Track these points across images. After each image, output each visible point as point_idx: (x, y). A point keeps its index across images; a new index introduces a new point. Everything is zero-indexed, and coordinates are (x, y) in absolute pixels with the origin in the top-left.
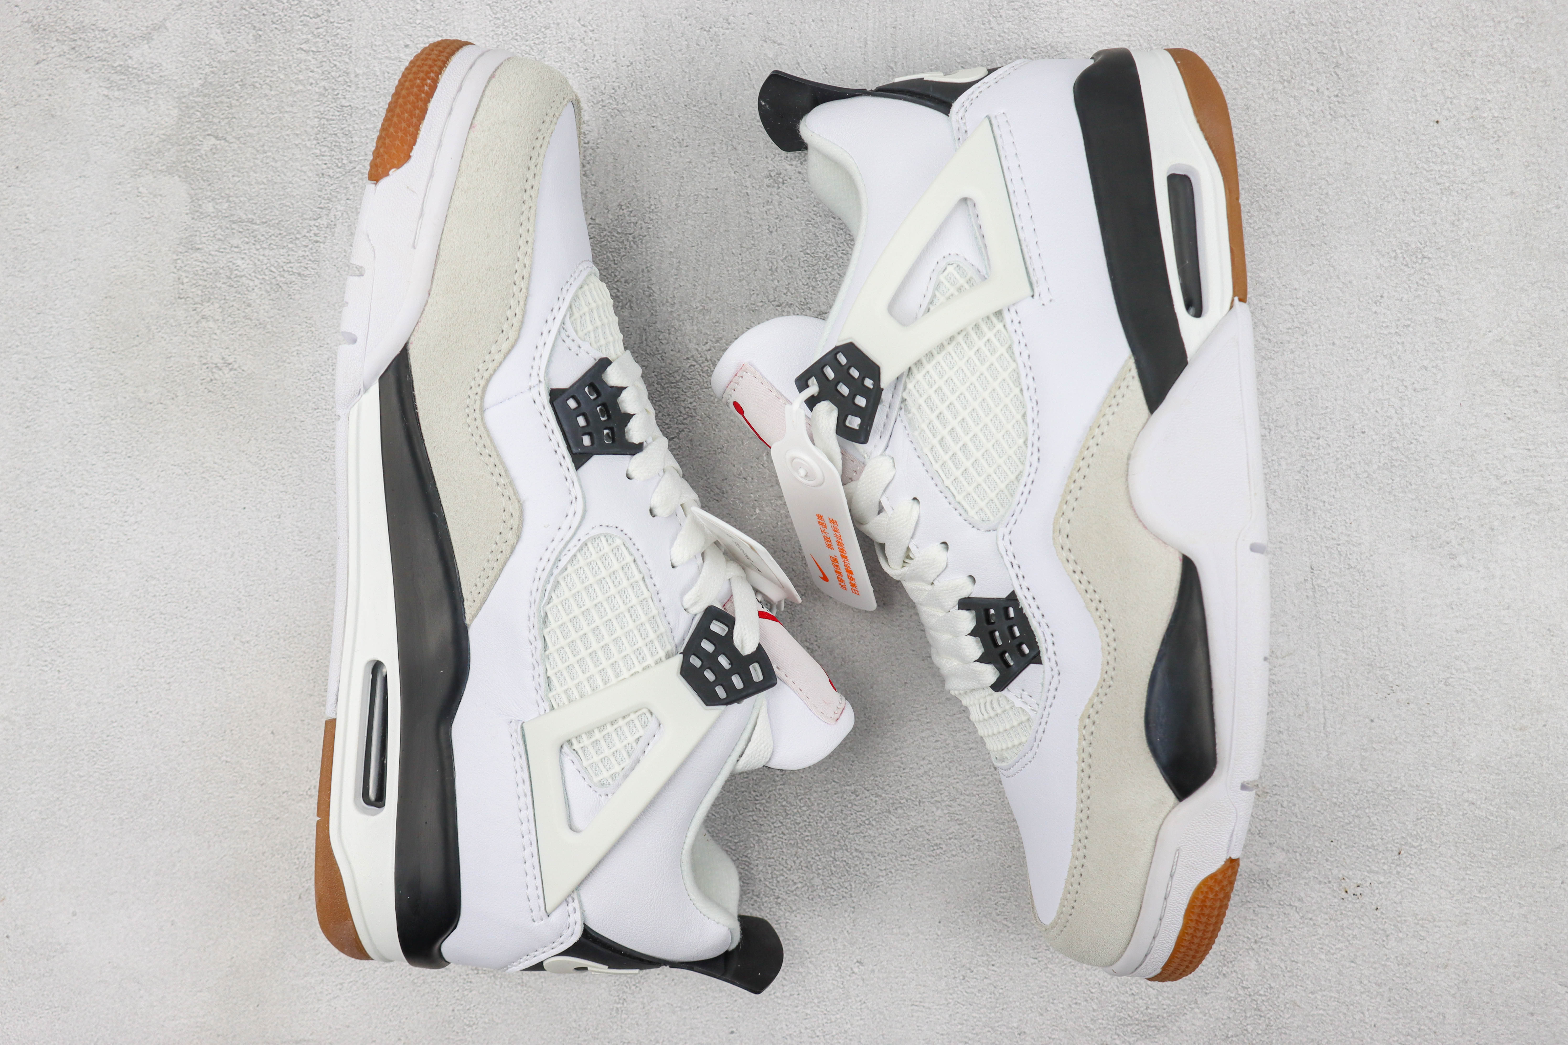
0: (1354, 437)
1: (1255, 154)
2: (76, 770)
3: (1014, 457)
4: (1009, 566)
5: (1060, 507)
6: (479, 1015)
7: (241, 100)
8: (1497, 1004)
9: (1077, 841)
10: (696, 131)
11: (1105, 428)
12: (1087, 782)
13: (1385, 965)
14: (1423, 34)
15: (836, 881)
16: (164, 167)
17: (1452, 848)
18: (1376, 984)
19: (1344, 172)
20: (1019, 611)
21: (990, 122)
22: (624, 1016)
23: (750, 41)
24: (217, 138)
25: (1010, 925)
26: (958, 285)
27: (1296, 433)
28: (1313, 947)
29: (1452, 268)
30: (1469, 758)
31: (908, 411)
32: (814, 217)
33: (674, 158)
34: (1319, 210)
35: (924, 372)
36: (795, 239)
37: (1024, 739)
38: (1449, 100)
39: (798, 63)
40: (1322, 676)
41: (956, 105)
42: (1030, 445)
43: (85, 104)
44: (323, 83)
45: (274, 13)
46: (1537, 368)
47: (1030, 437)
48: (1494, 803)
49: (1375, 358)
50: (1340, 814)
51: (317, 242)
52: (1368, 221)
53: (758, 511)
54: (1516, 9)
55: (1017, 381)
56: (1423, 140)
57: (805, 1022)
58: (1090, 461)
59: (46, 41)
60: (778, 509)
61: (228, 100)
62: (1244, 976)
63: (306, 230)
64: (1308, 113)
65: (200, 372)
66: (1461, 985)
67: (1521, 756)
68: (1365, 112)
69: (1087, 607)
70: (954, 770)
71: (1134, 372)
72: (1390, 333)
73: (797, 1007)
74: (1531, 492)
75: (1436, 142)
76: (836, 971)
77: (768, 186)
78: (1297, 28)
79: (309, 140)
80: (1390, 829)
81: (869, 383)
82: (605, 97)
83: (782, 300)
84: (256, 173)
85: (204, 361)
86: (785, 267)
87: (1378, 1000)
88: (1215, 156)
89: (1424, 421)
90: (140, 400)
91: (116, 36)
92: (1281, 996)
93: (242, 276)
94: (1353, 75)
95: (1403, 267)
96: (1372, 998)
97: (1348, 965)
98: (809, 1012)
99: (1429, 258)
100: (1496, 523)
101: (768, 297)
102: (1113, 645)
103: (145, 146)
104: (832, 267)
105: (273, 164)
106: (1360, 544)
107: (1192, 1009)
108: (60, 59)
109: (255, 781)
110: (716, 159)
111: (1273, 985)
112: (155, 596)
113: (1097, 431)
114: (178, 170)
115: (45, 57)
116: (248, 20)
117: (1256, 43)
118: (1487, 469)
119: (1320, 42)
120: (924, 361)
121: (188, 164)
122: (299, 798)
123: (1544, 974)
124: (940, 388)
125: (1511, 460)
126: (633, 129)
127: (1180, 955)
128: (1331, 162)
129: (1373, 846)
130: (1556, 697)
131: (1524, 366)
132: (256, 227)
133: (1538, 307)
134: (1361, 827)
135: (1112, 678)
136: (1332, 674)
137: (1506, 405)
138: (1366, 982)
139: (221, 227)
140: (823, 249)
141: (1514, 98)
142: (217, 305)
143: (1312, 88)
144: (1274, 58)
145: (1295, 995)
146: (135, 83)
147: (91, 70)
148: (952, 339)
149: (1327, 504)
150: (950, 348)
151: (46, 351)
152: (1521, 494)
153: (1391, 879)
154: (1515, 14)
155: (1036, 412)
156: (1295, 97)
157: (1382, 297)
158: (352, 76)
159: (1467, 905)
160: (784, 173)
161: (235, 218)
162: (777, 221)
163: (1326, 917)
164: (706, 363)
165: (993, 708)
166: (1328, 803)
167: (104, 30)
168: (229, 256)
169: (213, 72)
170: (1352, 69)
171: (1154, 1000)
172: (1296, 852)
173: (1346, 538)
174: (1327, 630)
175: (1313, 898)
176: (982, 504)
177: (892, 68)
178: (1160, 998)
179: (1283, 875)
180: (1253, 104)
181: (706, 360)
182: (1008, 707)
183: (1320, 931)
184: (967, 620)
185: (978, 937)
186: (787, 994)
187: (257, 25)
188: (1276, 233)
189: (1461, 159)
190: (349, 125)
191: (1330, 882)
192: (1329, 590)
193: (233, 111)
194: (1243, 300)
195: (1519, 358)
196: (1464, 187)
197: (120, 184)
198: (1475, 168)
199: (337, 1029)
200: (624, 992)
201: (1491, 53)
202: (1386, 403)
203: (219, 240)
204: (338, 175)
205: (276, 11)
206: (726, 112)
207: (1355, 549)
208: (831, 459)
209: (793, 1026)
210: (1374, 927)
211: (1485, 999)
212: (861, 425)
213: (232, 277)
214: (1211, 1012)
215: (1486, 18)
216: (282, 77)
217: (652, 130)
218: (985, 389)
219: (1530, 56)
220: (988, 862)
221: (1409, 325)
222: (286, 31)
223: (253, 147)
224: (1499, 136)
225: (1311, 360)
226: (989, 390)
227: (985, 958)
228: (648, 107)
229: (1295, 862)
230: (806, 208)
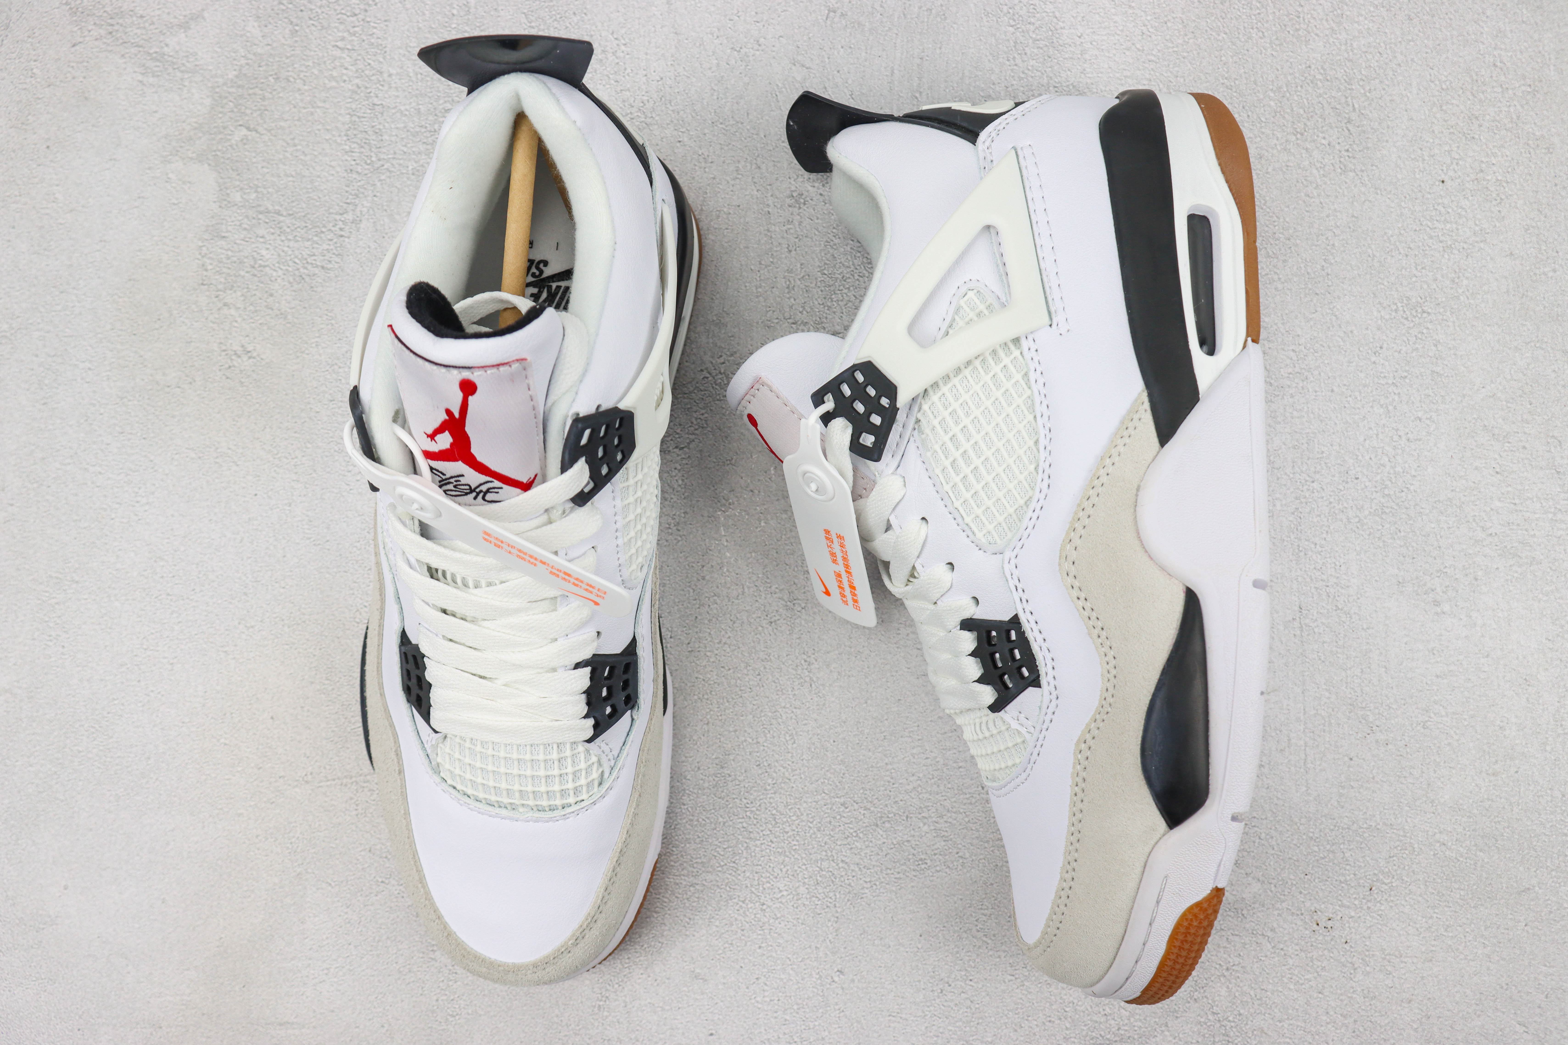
0: (1347, 483)
1: (1266, 202)
2: (75, 746)
3: (1024, 482)
4: (1014, 589)
5: (1068, 533)
6: (462, 1006)
7: (274, 93)
8: (1457, 1040)
9: (1066, 863)
10: (722, 149)
11: (1116, 459)
12: (1080, 805)
13: (1351, 997)
14: (1433, 96)
15: (821, 891)
16: (194, 155)
17: (1422, 887)
18: (1341, 1015)
19: (1351, 225)
20: (1021, 634)
21: (1016, 153)
22: (606, 1013)
23: (779, 64)
24: (248, 129)
25: (989, 941)
26: (977, 311)
27: (1291, 476)
28: (1283, 977)
29: (1450, 324)
30: (1442, 800)
31: (921, 432)
32: (833, 239)
33: (698, 173)
34: (1325, 260)
35: (940, 394)
36: (813, 259)
37: (1017, 761)
38: (1455, 162)
39: (825, 88)
40: (1305, 713)
41: (983, 135)
42: (1040, 471)
43: (119, 89)
44: (357, 81)
45: (311, 10)
46: (1527, 425)
47: (1041, 463)
48: (1464, 845)
49: (1372, 407)
50: (1316, 849)
51: (342, 236)
52: (1371, 274)
53: (763, 524)
54: (1524, 77)
55: (1032, 408)
56: (1428, 199)
57: (783, 1027)
58: (1100, 490)
59: (83, 24)
60: (783, 523)
61: (260, 92)
62: (1214, 1002)
63: (331, 224)
64: (1319, 165)
65: (219, 358)
66: (1424, 1020)
67: (1492, 801)
68: (1374, 168)
69: (1090, 634)
70: (942, 788)
71: (1147, 405)
72: (1387, 383)
73: (776, 1012)
74: (1515, 545)
75: (1440, 201)
76: (817, 979)
77: (790, 206)
78: (1312, 82)
79: (340, 136)
80: (1363, 865)
81: (885, 402)
82: (633, 110)
83: (798, 318)
84: (285, 165)
85: (224, 348)
86: (802, 286)
87: (1343, 1031)
88: (1235, 199)
89: (1416, 470)
90: (158, 383)
91: (153, 23)
92: (1249, 1022)
93: (265, 266)
94: (1364, 132)
95: (1403, 320)
96: (1336, 1029)
97: (1315, 995)
98: (788, 1018)
99: (1429, 313)
100: (1480, 573)
101: (783, 314)
102: (1114, 672)
103: (177, 133)
104: (849, 288)
105: (302, 157)
106: (1348, 587)
107: (1163, 1031)
108: (97, 43)
109: (252, 765)
110: (740, 176)
111: (1242, 1011)
112: (162, 577)
113: (1108, 461)
114: (207, 159)
115: (81, 40)
116: (286, 15)
117: (1272, 95)
118: (1474, 520)
119: (1334, 97)
120: (941, 384)
121: (218, 153)
122: (296, 783)
123: (1504, 1013)
124: (955, 411)
125: (1498, 513)
126: (660, 143)
127: (1161, 980)
128: (1338, 214)
129: (1346, 881)
130: (1529, 745)
131: (1514, 423)
132: (282, 218)
133: (1531, 367)
134: (1336, 861)
135: (1110, 705)
136: (1315, 712)
137: (1495, 459)
138: (1332, 1013)
139: (247, 217)
140: (840, 270)
141: (1518, 163)
142: (239, 294)
143: (1323, 141)
144: (1288, 111)
145: (1263, 1022)
146: (170, 70)
147: (127, 56)
148: (969, 363)
149: (1318, 546)
150: (967, 372)
151: (67, 330)
152: (1506, 547)
153: (1361, 914)
154: (1523, 82)
155: (1048, 439)
156: (1307, 149)
157: (1381, 348)
158: (385, 75)
159: (1433, 943)
160: (806, 194)
161: (262, 209)
162: (797, 240)
163: (1297, 948)
164: (720, 376)
165: (988, 729)
166: (1304, 837)
167: (142, 17)
168: (253, 246)
169: (247, 64)
170: (1363, 126)
171: (1126, 1021)
172: (1271, 883)
173: (1335, 580)
174: (1311, 669)
175: (1285, 929)
176: (991, 527)
177: (916, 98)
178: (1132, 1020)
179: (1257, 906)
180: (1266, 154)
181: (720, 373)
182: (1003, 728)
183: (1291, 962)
184: (968, 641)
185: (957, 952)
186: (768, 999)
187: (294, 20)
188: (1283, 280)
189: (1464, 219)
190: (380, 123)
191: (1302, 914)
192: (1316, 630)
193: (266, 103)
194: (1255, 341)
195: (1510, 414)
196: (1465, 246)
197: (149, 168)
198: (1477, 228)
199: (321, 1013)
200: (607, 990)
201: (1498, 118)
202: (1380, 451)
203: (245, 229)
204: (366, 172)
205: (313, 7)
206: (752, 131)
207: (1343, 591)
208: (842, 474)
209: (771, 1031)
210: (1343, 960)
211: (1446, 1035)
212: (875, 443)
213: (256, 266)
214: (1181, 1036)
215: (1495, 84)
216: (316, 72)
217: (678, 144)
218: (999, 414)
219: (1535, 123)
220: (971, 879)
221: (1406, 377)
222: (323, 28)
223: (283, 140)
224: (1501, 199)
225: (1309, 405)
226: (1004, 415)
227: (963, 973)
228: (676, 122)
229: (1270, 893)
230: (825, 230)
